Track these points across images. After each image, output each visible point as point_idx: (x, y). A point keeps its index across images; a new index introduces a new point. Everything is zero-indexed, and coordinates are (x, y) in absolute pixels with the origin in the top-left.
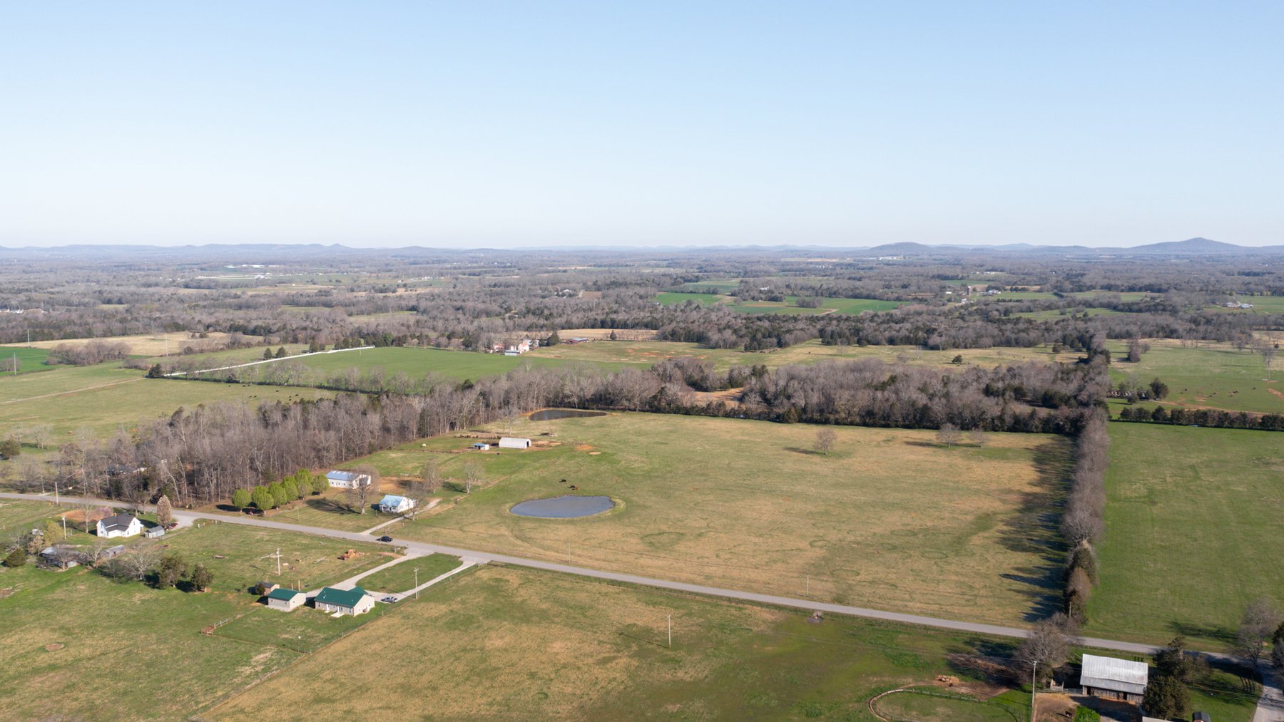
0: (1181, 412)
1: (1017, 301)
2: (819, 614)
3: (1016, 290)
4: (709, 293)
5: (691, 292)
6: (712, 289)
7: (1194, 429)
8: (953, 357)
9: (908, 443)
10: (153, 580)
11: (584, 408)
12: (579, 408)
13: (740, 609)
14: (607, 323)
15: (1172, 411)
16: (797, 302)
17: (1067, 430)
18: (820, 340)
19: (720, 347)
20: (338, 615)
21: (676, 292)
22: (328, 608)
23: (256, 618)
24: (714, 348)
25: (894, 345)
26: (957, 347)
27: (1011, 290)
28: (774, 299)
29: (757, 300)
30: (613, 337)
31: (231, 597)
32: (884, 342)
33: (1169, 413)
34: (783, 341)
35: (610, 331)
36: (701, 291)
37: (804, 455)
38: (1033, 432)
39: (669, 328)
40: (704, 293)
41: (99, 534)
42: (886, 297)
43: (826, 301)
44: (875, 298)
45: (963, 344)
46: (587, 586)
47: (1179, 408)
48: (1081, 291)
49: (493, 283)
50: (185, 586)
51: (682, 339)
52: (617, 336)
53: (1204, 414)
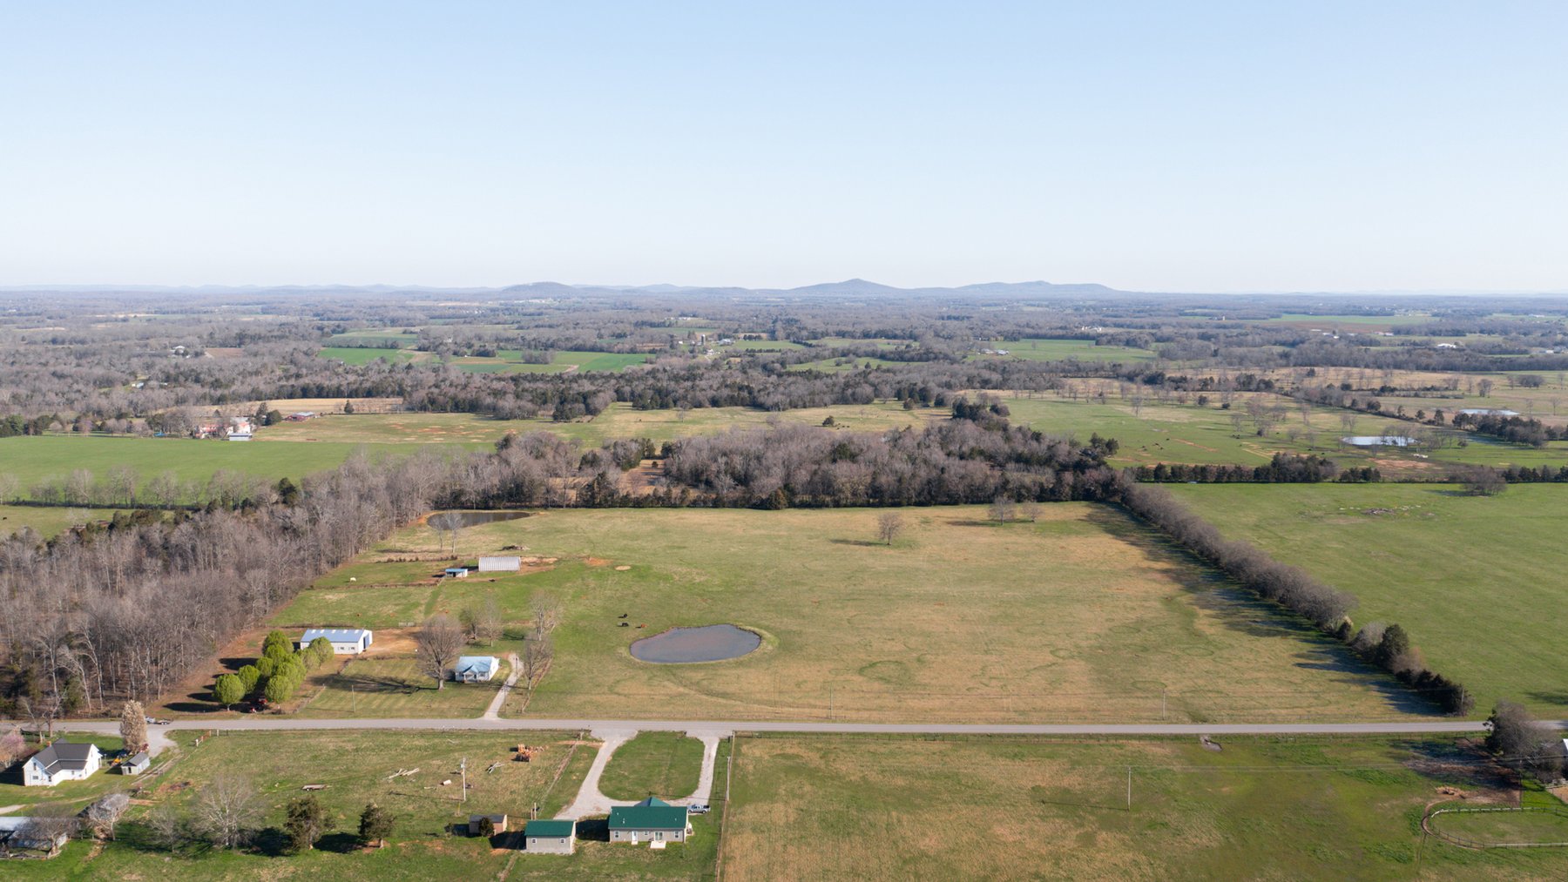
0: (1181, 468)
1: (768, 351)
2: (1207, 738)
3: (750, 338)
4: (386, 347)
5: (361, 347)
6: (389, 343)
7: (1193, 485)
8: (824, 418)
9: (949, 523)
10: (269, 844)
11: (488, 508)
12: (477, 508)
13: (1121, 747)
14: (311, 390)
15: (1172, 469)
16: (523, 357)
17: (1099, 496)
18: (631, 404)
19: (516, 417)
20: (658, 845)
21: (340, 347)
22: (634, 838)
23: (536, 874)
24: (508, 419)
25: (718, 407)
26: (796, 407)
27: (745, 338)
28: (484, 354)
29: (462, 355)
30: (348, 410)
31: (437, 846)
32: (707, 404)
33: (1169, 470)
34: (592, 407)
35: (344, 401)
36: (375, 346)
37: (857, 547)
38: (1062, 501)
39: (421, 394)
40: (379, 347)
41: (28, 781)
43: (561, 355)
44: (601, 350)
45: (800, 403)
46: (904, 747)
47: (1178, 463)
48: (815, 338)
49: (50, 337)
50: (333, 843)
51: (449, 409)
52: (354, 407)
53: (1203, 469)
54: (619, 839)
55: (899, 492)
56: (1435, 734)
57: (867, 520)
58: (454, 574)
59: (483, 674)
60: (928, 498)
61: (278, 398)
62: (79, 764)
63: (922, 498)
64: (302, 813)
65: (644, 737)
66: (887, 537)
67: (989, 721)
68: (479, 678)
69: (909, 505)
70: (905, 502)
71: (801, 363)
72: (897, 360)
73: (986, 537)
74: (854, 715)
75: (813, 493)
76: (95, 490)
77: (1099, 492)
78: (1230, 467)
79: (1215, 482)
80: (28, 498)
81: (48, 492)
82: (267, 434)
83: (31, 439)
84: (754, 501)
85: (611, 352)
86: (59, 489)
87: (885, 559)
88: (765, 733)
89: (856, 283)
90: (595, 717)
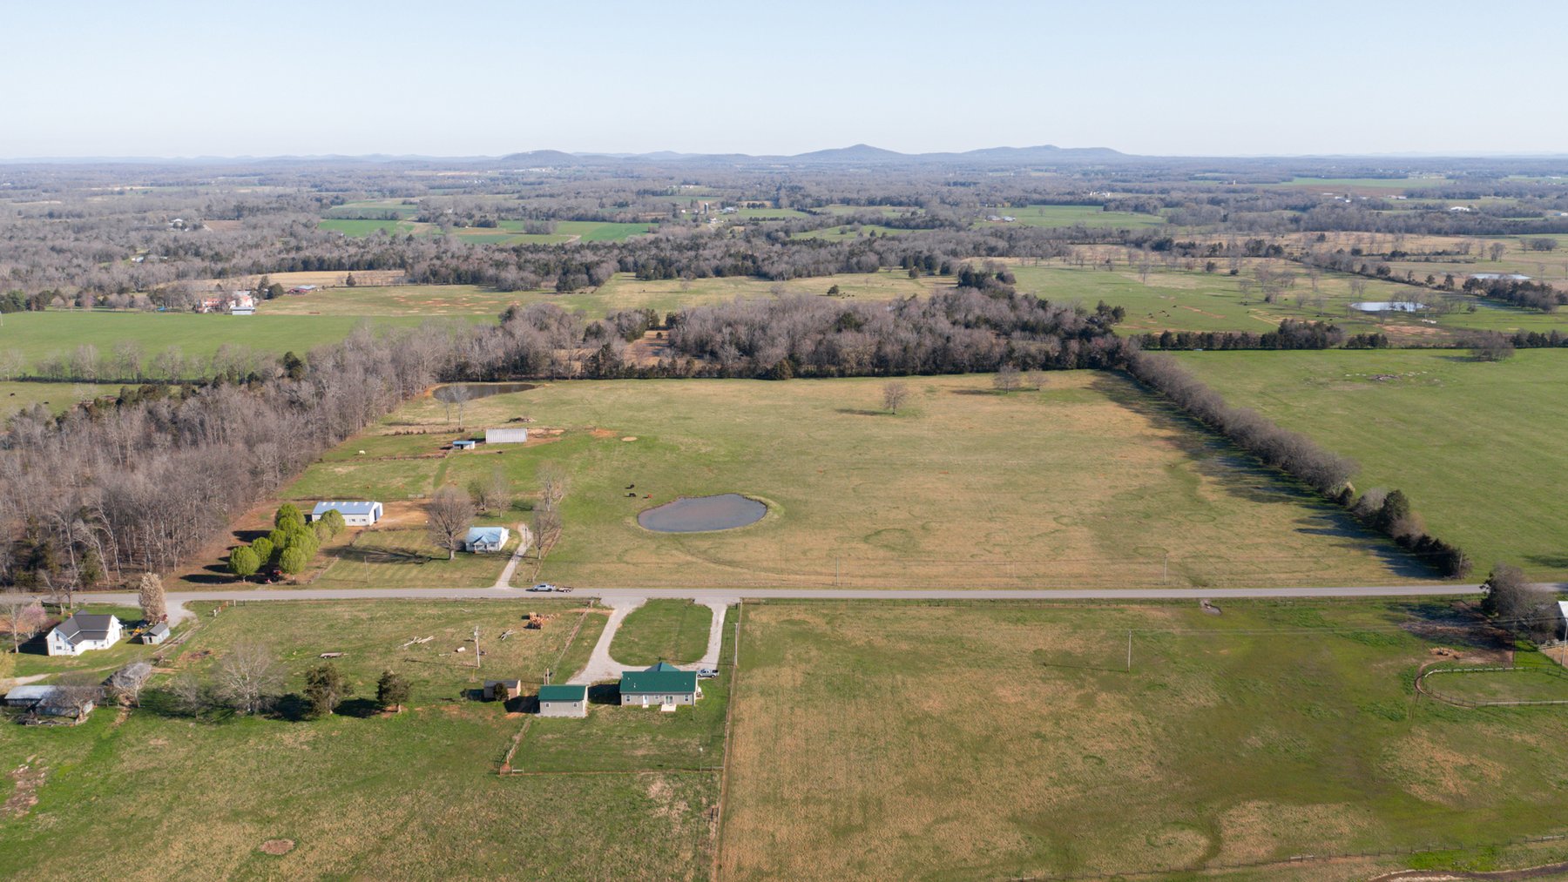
0: (1187, 335)
1: (772, 219)
2: (1206, 602)
3: (754, 206)
4: (386, 219)
5: (361, 218)
6: (389, 215)
8: (829, 287)
9: (954, 392)
10: (290, 709)
11: (493, 380)
12: (483, 381)
13: (1122, 611)
14: (312, 263)
15: (1179, 336)
17: (1104, 364)
18: (634, 274)
19: (519, 289)
20: (669, 708)
21: (339, 218)
22: (645, 702)
23: (550, 736)
24: (511, 291)
25: (723, 276)
26: (800, 276)
27: (748, 206)
28: (485, 225)
29: (463, 226)
30: (350, 283)
31: (453, 711)
32: (711, 274)
33: (1175, 338)
35: (346, 273)
36: (374, 217)
37: (862, 416)
38: (1067, 369)
39: (422, 267)
40: (379, 219)
41: (52, 651)
42: (618, 219)
43: (562, 225)
44: (603, 220)
45: (805, 272)
47: (1185, 331)
48: (820, 206)
50: (356, 708)
51: (451, 280)
52: (356, 280)
53: (1210, 337)
54: (630, 703)
55: (905, 361)
56: (1432, 597)
57: (872, 390)
58: (462, 446)
59: (493, 544)
60: (934, 367)
61: (279, 271)
62: (101, 634)
63: (927, 368)
64: (321, 680)
65: (653, 604)
66: (892, 406)
67: (992, 587)
68: (490, 548)
69: (914, 374)
70: (910, 372)
71: (805, 231)
72: (903, 228)
73: (991, 405)
74: (858, 582)
75: (818, 363)
76: (101, 366)
77: (1105, 359)
78: (1237, 334)
79: (1221, 349)
80: (34, 374)
81: (54, 368)
82: (271, 308)
83: (33, 315)
84: (759, 372)
85: (613, 222)
86: (65, 364)
87: (892, 428)
88: (772, 600)
89: (861, 148)
90: (603, 586)
